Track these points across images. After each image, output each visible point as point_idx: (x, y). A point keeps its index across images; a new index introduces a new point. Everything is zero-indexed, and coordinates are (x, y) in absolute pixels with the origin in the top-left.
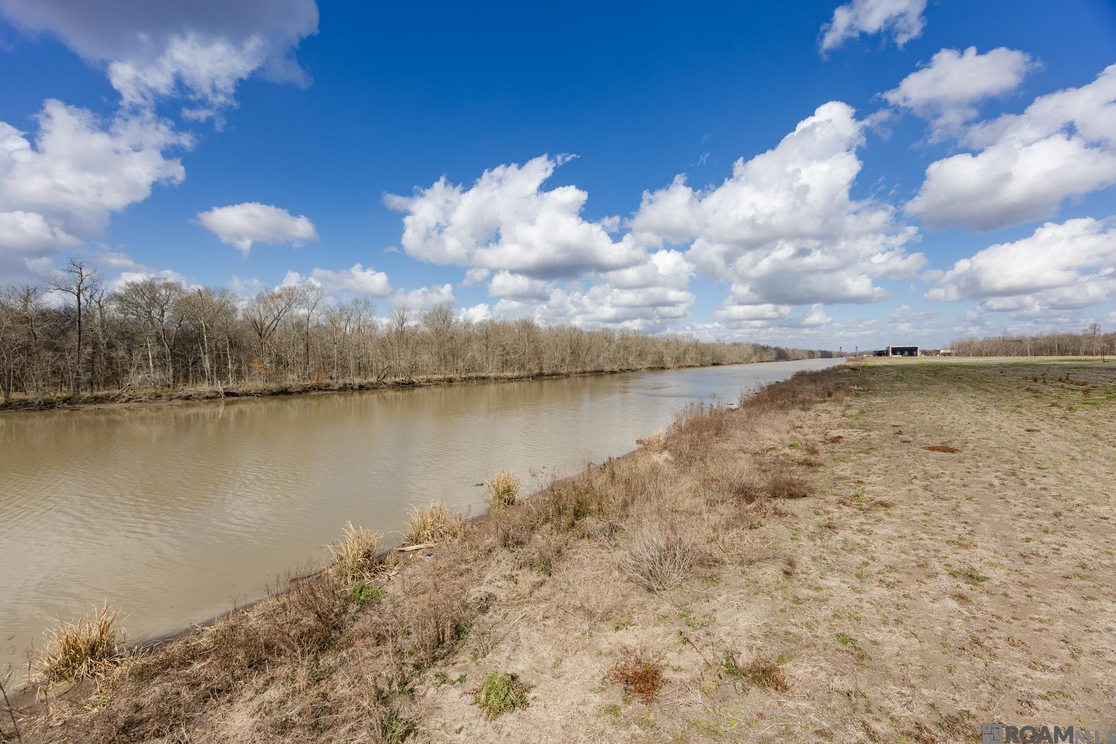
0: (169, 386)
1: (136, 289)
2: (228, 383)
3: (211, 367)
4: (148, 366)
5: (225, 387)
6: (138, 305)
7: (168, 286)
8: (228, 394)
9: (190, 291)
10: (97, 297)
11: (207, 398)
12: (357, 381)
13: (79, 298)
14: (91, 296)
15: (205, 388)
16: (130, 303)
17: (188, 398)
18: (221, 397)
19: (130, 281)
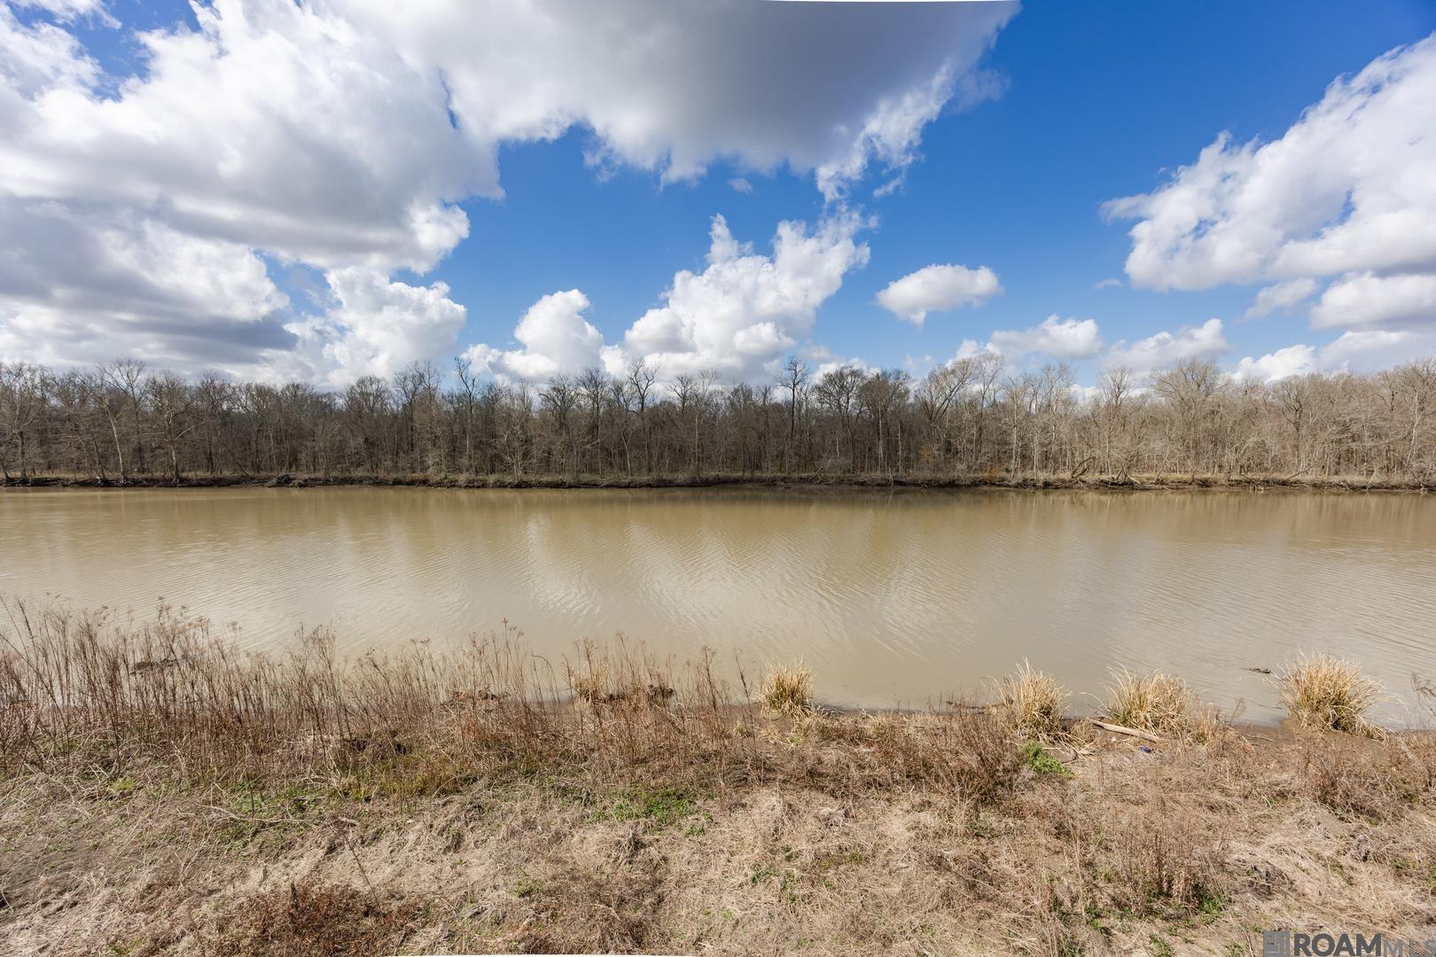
0: (849, 471)
1: (831, 379)
2: (898, 470)
3: (884, 453)
4: (835, 451)
5: (895, 475)
6: (831, 394)
7: (854, 374)
8: (897, 483)
9: (870, 376)
10: (804, 389)
11: (879, 485)
12: (1043, 476)
13: (793, 390)
14: (801, 390)
15: (877, 475)
16: (826, 392)
17: (862, 484)
18: (890, 485)
19: (826, 372)
